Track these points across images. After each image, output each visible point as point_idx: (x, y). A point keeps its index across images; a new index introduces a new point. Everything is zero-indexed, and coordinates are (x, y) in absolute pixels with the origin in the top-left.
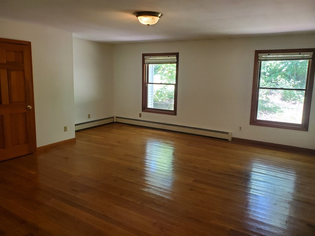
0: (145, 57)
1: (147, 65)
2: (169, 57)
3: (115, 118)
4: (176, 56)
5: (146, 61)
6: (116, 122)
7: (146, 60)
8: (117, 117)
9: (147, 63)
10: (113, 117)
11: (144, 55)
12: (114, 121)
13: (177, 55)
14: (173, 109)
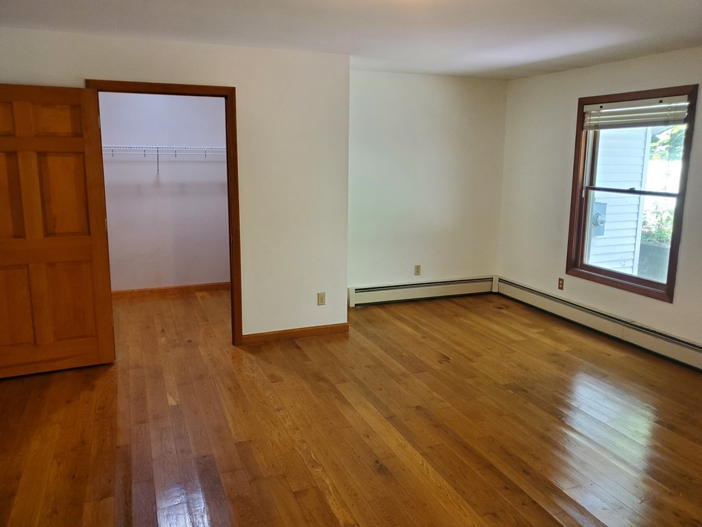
0: (587, 108)
1: (591, 133)
2: (661, 102)
3: (496, 280)
4: (686, 96)
5: (590, 120)
6: (498, 294)
7: (587, 118)
8: (501, 280)
9: (590, 127)
10: (491, 279)
11: (583, 102)
12: (493, 291)
13: (690, 92)
14: (664, 281)
